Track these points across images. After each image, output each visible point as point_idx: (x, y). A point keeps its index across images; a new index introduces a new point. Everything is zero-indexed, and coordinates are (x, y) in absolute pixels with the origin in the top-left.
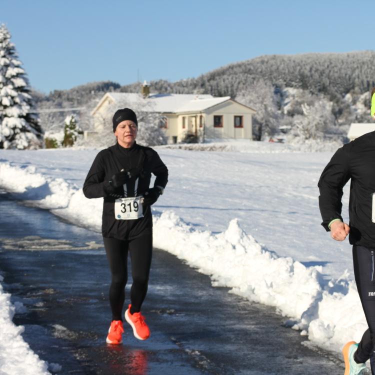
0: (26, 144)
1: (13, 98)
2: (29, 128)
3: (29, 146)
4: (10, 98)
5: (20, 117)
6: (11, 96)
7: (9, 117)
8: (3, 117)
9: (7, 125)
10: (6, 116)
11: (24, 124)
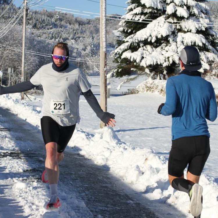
0: (207, 67)
1: (188, 8)
2: (210, 47)
3: (211, 69)
4: (185, 7)
5: (198, 32)
6: (186, 5)
7: (185, 32)
8: (176, 31)
9: (182, 42)
10: (180, 30)
11: (204, 41)
